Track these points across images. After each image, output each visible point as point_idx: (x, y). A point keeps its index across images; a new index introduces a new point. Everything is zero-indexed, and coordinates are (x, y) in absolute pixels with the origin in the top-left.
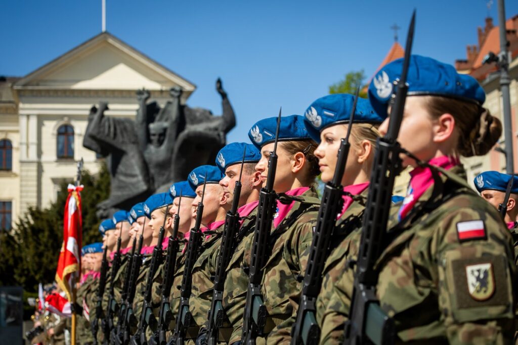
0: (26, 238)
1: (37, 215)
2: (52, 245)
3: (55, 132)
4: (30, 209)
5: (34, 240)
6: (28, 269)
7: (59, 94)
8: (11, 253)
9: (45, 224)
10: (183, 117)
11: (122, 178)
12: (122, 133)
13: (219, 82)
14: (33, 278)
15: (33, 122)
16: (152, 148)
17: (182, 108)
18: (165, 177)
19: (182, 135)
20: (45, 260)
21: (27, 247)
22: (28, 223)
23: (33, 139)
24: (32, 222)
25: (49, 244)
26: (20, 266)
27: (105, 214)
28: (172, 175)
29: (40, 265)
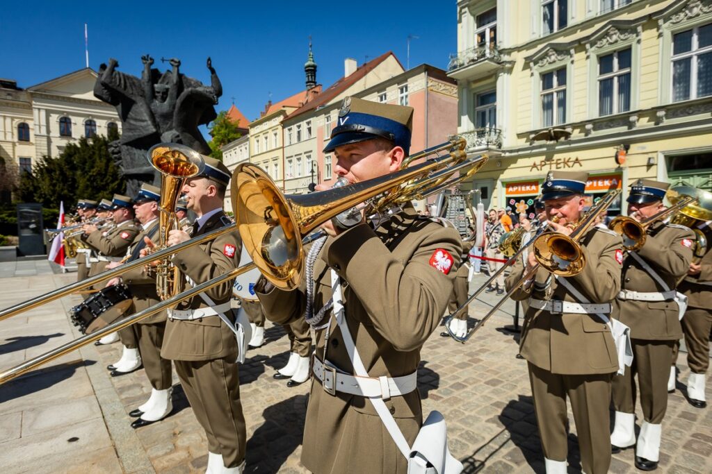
0: (42, 173)
1: (50, 161)
2: (62, 180)
3: (58, 120)
4: (44, 157)
5: (49, 176)
6: (44, 194)
7: (60, 99)
8: (31, 183)
9: (56, 166)
10: (181, 82)
11: (132, 122)
12: (131, 86)
13: (209, 59)
14: (49, 200)
15: (43, 113)
16: (157, 102)
17: (180, 76)
18: (168, 125)
19: (183, 94)
20: (57, 188)
21: (43, 180)
22: (43, 165)
23: (43, 122)
24: (46, 165)
25: (60, 179)
26: (38, 192)
27: (116, 150)
28: (174, 125)
29: (54, 192)
